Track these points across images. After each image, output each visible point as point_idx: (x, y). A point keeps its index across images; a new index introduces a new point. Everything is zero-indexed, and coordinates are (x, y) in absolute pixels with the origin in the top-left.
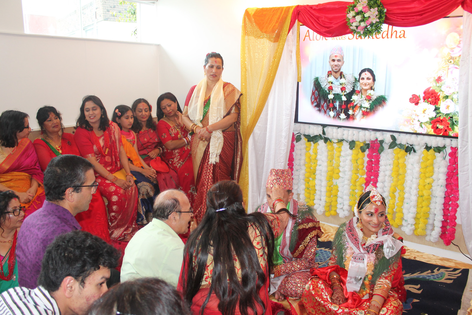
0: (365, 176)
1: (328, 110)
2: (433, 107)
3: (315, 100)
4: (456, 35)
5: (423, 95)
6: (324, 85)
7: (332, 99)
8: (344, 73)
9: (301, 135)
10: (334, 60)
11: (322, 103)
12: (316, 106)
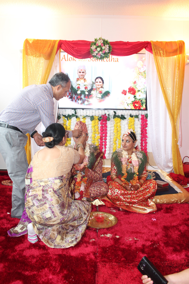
0: (100, 134)
1: (77, 100)
2: (133, 96)
3: (69, 95)
4: (141, 62)
5: (128, 90)
6: (75, 86)
7: (79, 94)
8: (86, 79)
9: (61, 116)
10: (80, 72)
11: (74, 96)
12: (70, 98)
